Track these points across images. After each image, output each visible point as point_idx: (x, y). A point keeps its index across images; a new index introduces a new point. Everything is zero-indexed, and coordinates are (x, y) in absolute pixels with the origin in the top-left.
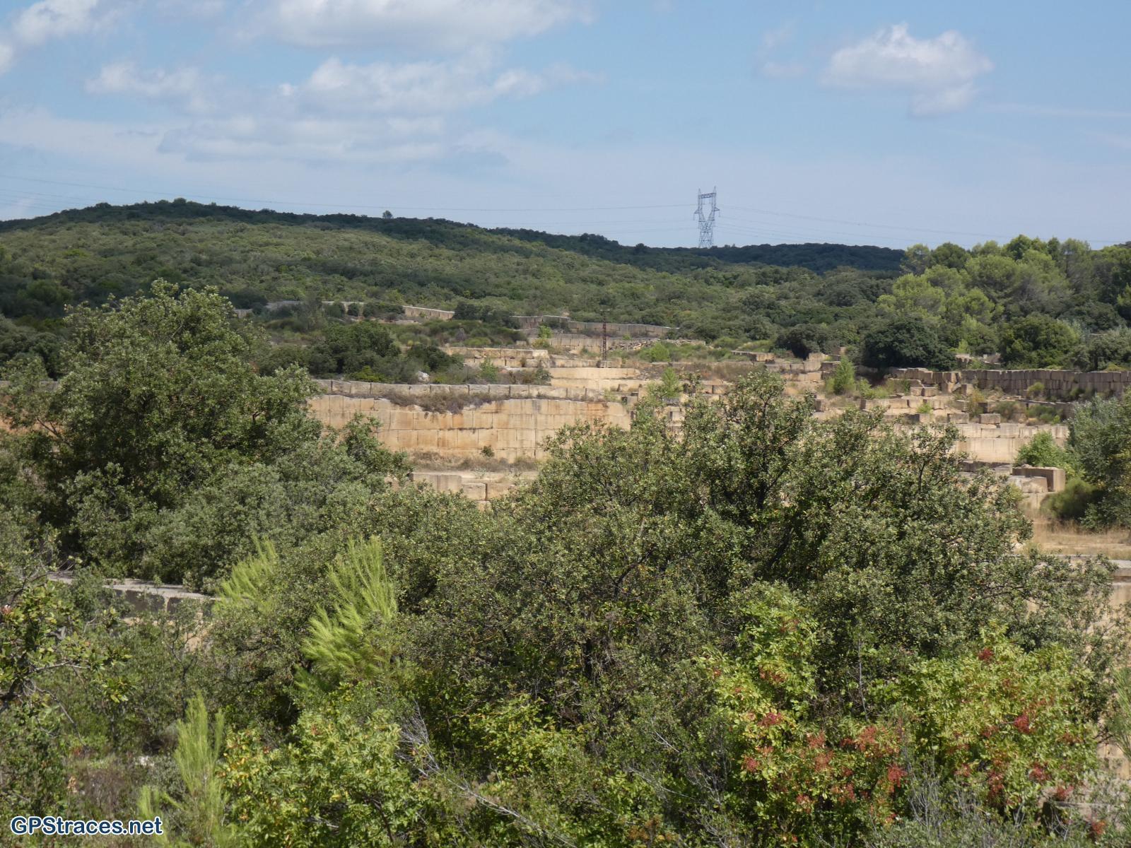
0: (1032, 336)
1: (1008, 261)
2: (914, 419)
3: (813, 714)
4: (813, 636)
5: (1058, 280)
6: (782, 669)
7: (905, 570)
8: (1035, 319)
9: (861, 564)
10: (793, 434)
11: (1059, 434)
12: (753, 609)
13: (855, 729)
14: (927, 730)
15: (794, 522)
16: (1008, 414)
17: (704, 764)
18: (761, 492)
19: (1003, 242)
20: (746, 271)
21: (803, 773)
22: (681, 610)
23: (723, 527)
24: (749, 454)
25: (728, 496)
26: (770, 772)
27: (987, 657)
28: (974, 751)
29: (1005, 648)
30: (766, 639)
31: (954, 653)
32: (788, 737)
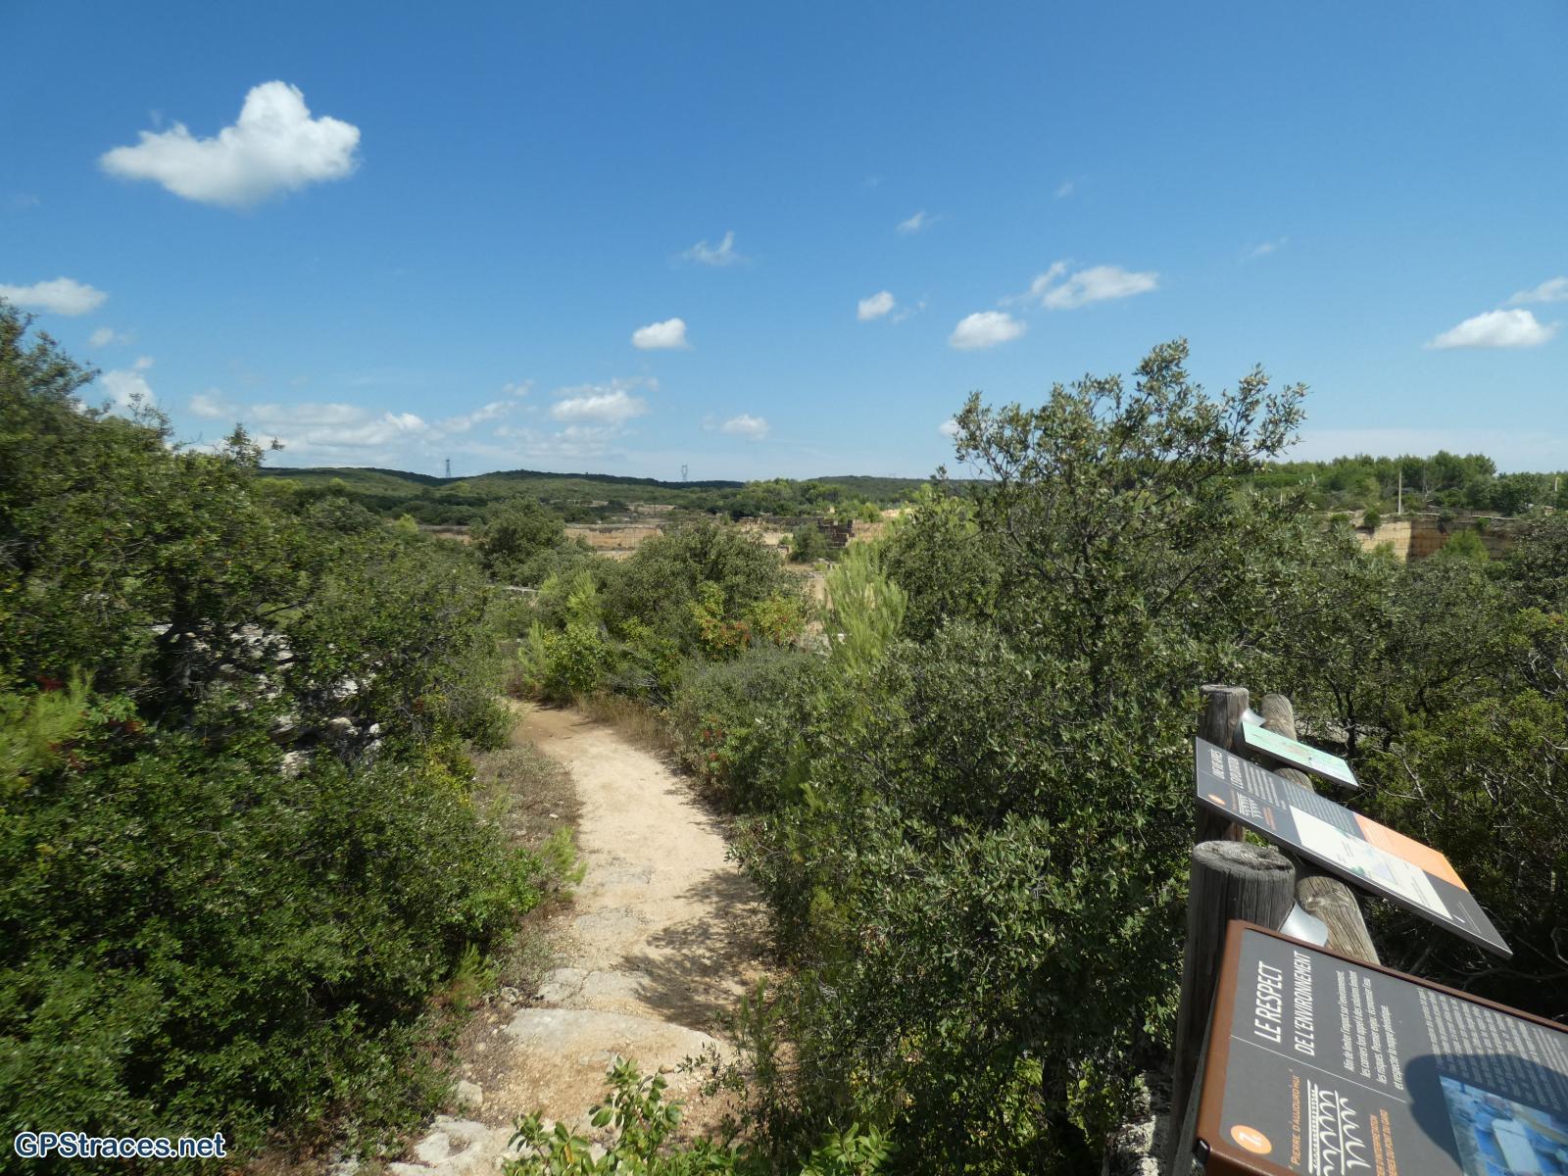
0: (782, 507)
1: (774, 485)
2: (748, 532)
3: (723, 619)
4: (723, 596)
5: (789, 490)
6: (713, 606)
7: (748, 576)
8: (782, 502)
9: (736, 574)
10: (714, 537)
11: (790, 536)
12: (705, 589)
13: (735, 623)
14: (756, 623)
15: (716, 563)
16: (775, 530)
17: (691, 635)
18: (705, 554)
19: (773, 480)
20: (697, 489)
21: (720, 636)
22: (682, 590)
23: (695, 565)
24: (701, 543)
25: (696, 556)
26: (710, 637)
27: (773, 601)
28: (770, 628)
29: (778, 598)
30: (709, 597)
31: (764, 600)
32: (715, 626)
